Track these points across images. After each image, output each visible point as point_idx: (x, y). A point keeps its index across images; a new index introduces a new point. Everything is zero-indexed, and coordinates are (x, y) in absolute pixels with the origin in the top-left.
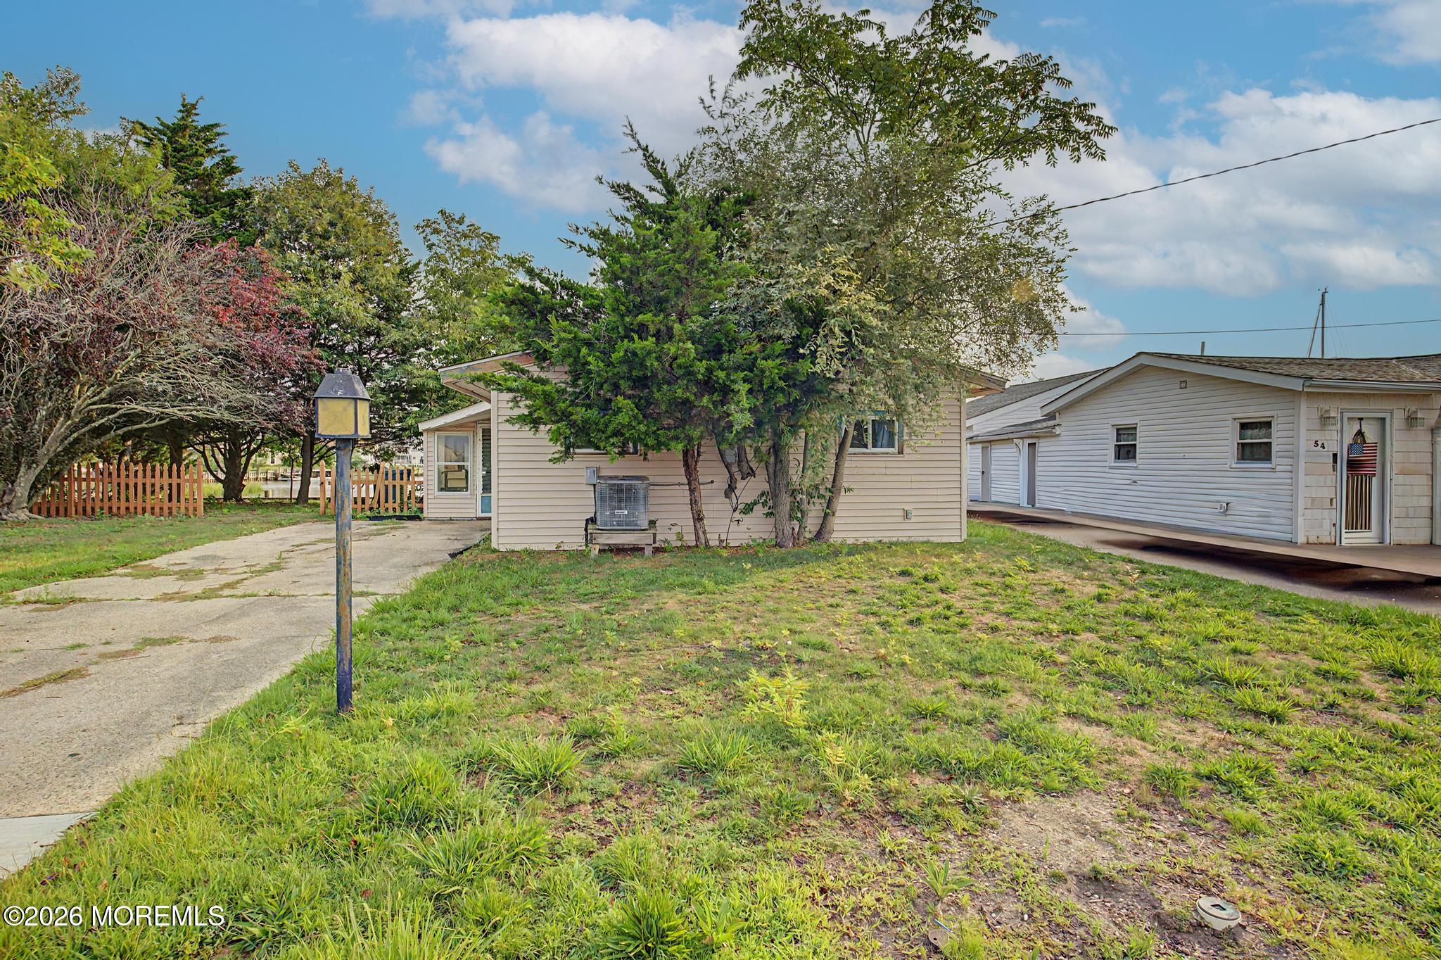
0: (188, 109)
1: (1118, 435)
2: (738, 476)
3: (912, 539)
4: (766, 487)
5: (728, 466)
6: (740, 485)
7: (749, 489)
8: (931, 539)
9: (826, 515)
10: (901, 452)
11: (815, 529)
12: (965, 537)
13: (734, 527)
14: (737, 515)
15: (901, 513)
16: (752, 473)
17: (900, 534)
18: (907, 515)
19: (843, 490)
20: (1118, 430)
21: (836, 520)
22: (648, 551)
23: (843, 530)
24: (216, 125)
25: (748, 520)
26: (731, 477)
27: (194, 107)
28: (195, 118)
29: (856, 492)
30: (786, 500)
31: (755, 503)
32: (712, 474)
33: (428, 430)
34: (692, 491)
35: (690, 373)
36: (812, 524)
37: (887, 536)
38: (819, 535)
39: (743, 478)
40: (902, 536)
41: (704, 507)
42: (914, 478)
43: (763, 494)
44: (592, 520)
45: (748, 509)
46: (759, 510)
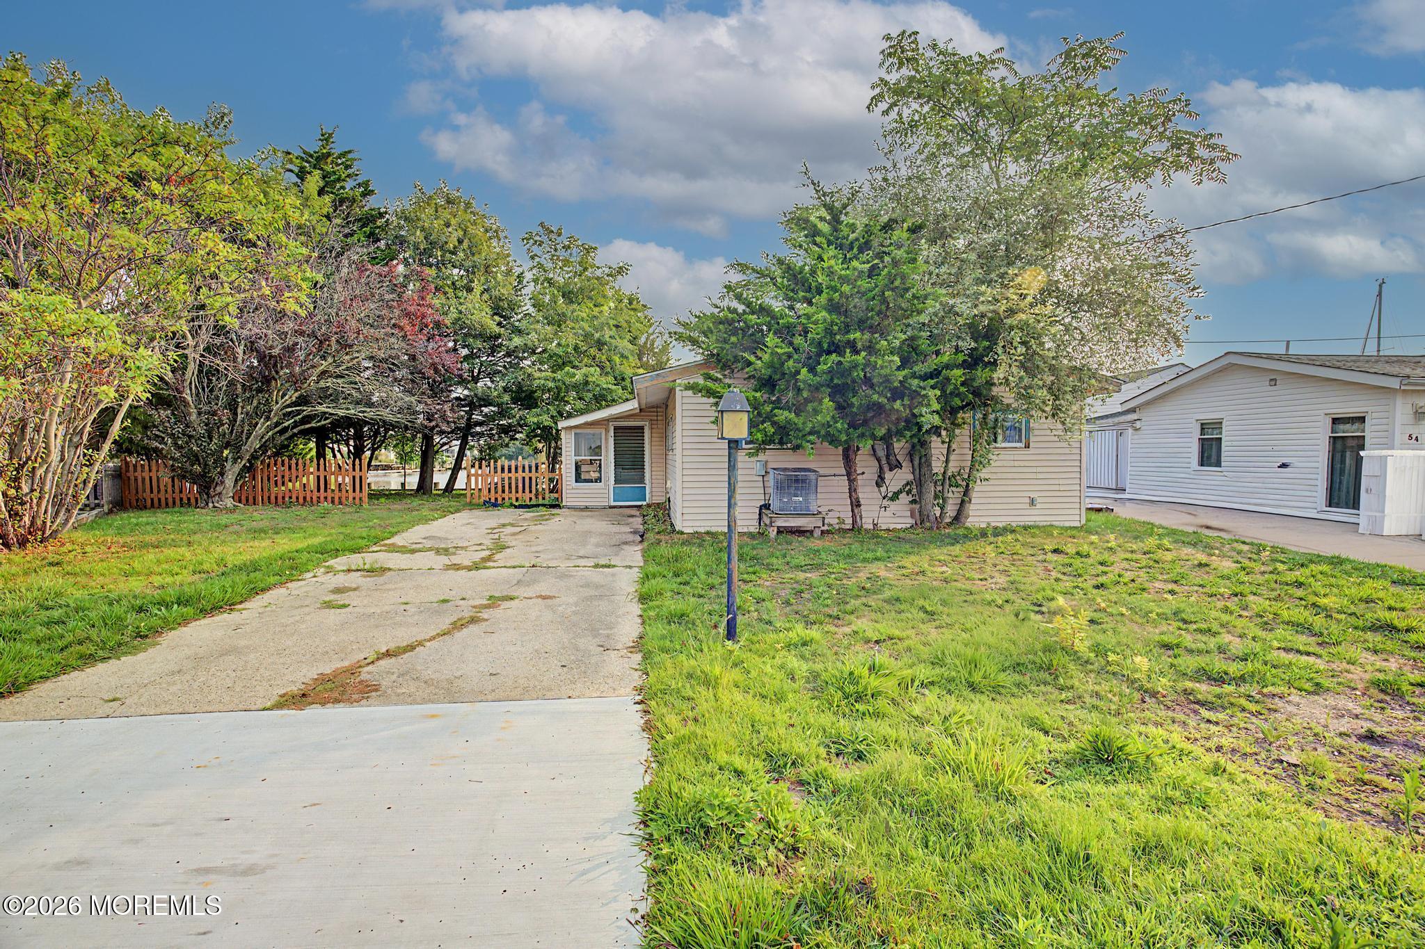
0: (326, 138)
1: (1202, 429)
2: (886, 468)
3: (1037, 523)
4: (911, 477)
5: (879, 460)
6: (888, 475)
7: (897, 479)
8: (1054, 523)
9: (963, 501)
10: (1027, 446)
11: (954, 514)
12: (1083, 522)
13: (882, 512)
14: (885, 502)
15: (1027, 500)
16: (899, 466)
17: (1027, 519)
18: (1032, 502)
19: (978, 481)
20: (1202, 424)
21: (972, 507)
22: (817, 533)
23: (977, 517)
24: (350, 152)
25: (894, 507)
26: (881, 468)
27: (330, 135)
28: (332, 145)
29: (991, 482)
30: (930, 489)
31: (900, 492)
32: (866, 465)
33: (567, 428)
34: (851, 481)
35: (888, 381)
36: (951, 510)
37: (1015, 521)
38: (957, 519)
39: (891, 470)
40: (1028, 520)
41: (860, 495)
42: (1039, 469)
43: (907, 484)
44: (766, 506)
45: (895, 496)
46: (904, 498)
